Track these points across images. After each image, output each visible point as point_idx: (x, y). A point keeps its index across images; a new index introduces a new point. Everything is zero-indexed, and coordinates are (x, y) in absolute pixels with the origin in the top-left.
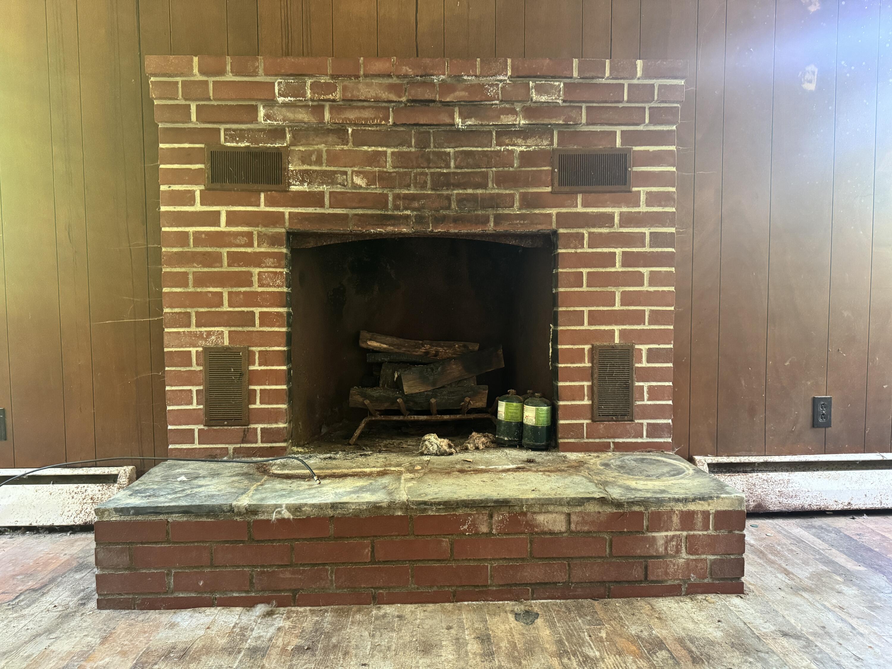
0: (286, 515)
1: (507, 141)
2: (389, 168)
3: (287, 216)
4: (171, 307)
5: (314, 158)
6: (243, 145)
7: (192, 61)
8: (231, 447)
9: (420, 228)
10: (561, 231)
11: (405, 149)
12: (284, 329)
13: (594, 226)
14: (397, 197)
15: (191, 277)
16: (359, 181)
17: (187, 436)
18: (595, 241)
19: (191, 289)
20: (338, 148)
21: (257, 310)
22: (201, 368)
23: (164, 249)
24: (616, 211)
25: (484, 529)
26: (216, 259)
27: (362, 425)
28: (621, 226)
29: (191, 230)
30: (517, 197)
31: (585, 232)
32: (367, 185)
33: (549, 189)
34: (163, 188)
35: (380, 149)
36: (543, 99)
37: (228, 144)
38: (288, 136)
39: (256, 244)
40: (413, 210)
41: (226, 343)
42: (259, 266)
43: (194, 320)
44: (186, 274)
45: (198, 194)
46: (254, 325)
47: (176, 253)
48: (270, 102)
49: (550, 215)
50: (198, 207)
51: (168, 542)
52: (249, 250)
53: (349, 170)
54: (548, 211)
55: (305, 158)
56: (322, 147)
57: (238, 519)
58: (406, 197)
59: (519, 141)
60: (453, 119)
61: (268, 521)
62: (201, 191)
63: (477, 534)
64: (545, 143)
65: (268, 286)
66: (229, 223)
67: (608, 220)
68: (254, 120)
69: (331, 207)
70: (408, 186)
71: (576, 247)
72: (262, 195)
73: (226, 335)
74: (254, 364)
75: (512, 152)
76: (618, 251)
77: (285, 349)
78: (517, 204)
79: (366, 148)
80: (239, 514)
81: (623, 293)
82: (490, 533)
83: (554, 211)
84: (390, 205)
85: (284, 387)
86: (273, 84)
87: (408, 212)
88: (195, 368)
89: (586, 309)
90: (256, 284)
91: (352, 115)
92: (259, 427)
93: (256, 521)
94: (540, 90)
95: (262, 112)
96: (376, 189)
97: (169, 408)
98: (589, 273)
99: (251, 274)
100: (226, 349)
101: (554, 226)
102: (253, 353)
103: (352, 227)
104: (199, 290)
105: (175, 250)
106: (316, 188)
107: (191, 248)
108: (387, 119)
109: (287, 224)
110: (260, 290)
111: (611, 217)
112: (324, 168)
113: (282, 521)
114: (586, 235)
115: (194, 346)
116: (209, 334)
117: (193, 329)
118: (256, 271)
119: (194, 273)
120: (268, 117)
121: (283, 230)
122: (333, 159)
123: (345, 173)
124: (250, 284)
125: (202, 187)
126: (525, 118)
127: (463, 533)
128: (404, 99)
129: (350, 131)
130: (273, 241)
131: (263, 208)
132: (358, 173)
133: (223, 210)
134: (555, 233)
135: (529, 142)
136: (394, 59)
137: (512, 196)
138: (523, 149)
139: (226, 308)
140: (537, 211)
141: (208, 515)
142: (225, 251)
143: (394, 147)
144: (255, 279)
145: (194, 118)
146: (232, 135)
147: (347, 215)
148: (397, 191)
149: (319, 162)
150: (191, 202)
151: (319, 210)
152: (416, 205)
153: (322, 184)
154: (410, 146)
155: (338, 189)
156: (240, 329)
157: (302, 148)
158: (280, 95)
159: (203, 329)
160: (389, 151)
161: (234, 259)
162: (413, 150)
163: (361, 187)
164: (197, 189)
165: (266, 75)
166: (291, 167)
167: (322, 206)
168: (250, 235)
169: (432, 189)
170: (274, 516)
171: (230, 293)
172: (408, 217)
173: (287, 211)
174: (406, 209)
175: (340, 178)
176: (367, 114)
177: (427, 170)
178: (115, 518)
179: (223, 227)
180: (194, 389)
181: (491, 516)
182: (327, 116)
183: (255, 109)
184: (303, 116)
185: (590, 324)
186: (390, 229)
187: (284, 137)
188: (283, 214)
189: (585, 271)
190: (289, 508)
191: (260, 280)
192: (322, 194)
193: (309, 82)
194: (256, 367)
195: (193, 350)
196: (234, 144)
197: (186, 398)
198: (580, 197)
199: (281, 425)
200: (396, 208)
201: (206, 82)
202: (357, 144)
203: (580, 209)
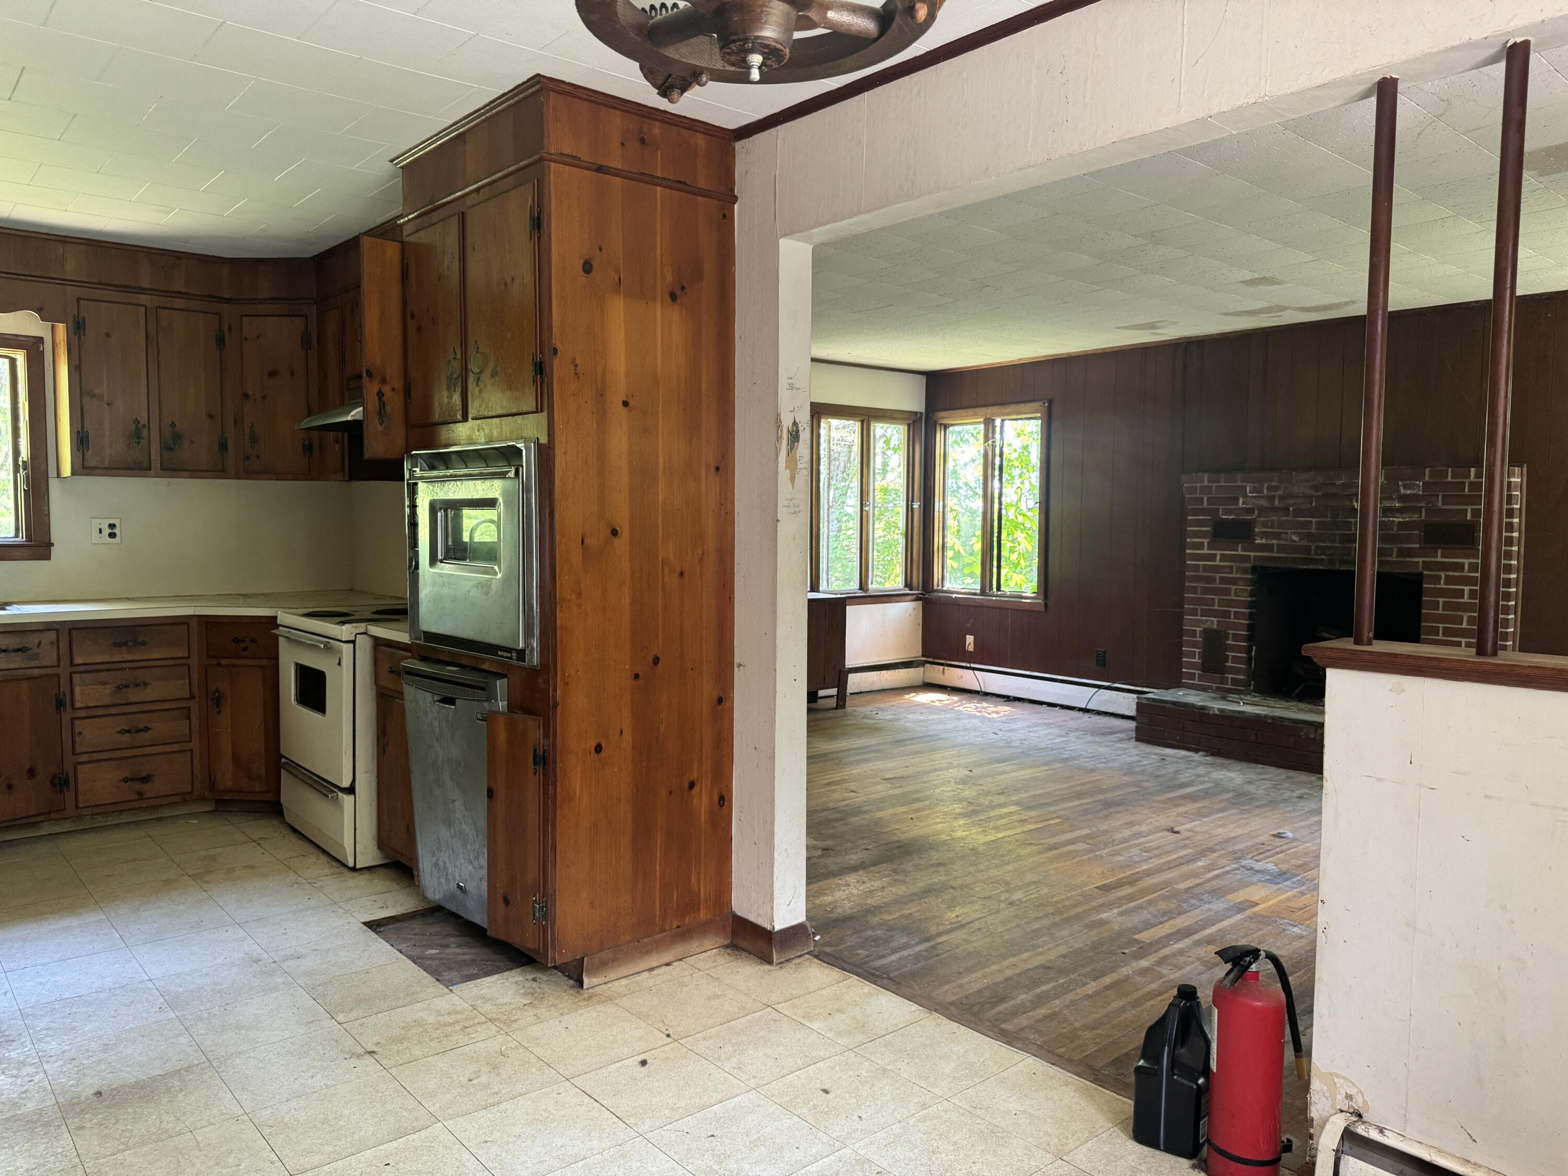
0: (1217, 712)
1: (1389, 515)
2: (1313, 530)
3: (1252, 557)
4: (1189, 604)
5: (1270, 524)
6: (1231, 517)
7: (1204, 477)
8: (1215, 685)
9: (1331, 567)
10: (1425, 573)
11: (1324, 519)
12: (1246, 622)
13: (1449, 571)
14: (1317, 547)
15: (1199, 589)
16: (1295, 538)
17: (1192, 676)
18: (1449, 580)
19: (1199, 596)
20: (1284, 518)
21: (1233, 610)
22: (1201, 640)
23: (1187, 573)
24: (1466, 562)
25: (1312, 736)
26: (1212, 580)
27: (1301, 687)
28: (1469, 572)
29: (1201, 563)
30: (1395, 550)
31: (1443, 575)
32: (1300, 540)
33: (1417, 546)
34: (1188, 540)
35: (1309, 519)
36: (1408, 492)
37: (1224, 517)
38: (1256, 512)
39: (1234, 572)
40: (1326, 555)
41: (1215, 626)
42: (1235, 585)
43: (1199, 613)
44: (1197, 587)
45: (1206, 544)
46: (1230, 618)
47: (1193, 576)
48: (1245, 496)
49: (1417, 562)
50: (1206, 551)
51: (1166, 716)
52: (1230, 575)
53: (1289, 531)
54: (1416, 560)
55: (1265, 525)
56: (1275, 518)
57: (1196, 711)
58: (1323, 548)
59: (1398, 515)
60: (1352, 502)
61: (1208, 714)
62: (1208, 543)
63: (1308, 738)
64: (1416, 516)
65: (1239, 596)
66: (1221, 560)
67: (1460, 567)
68: (1237, 503)
69: (1278, 552)
70: (1324, 541)
71: (1435, 584)
72: (1240, 546)
73: (1215, 622)
74: (1228, 640)
75: (1393, 521)
76: (1467, 588)
77: (1246, 633)
78: (1395, 554)
79: (1300, 519)
80: (1196, 708)
81: (1469, 617)
82: (1314, 739)
83: (1420, 560)
84: (1313, 552)
85: (1244, 655)
86: (1246, 487)
87: (1323, 557)
88: (1198, 639)
89: (1441, 626)
90: (1233, 595)
91: (1291, 501)
92: (1230, 676)
93: (1204, 713)
94: (1405, 487)
95: (1241, 501)
96: (1305, 543)
97: (1184, 659)
98: (1444, 602)
99: (1230, 589)
100: (1214, 630)
101: (1420, 569)
102: (1229, 633)
103: (1290, 565)
104: (1203, 596)
105: (1192, 574)
106: (1270, 542)
107: (1201, 573)
108: (1311, 503)
109: (1252, 561)
110: (1235, 598)
111: (1463, 565)
112: (1275, 530)
113: (1215, 715)
114: (1443, 576)
115: (1199, 627)
116: (1207, 621)
117: (1199, 618)
118: (1233, 587)
119: (1202, 587)
120: (1244, 503)
121: (1249, 565)
122: (1281, 525)
123: (1286, 533)
124: (1230, 595)
125: (1208, 540)
126: (1398, 503)
127: (1301, 736)
128: (1320, 493)
129: (1291, 509)
130: (1244, 571)
131: (1240, 552)
132: (1294, 533)
133: (1219, 553)
134: (1421, 574)
135: (1405, 516)
136: (1312, 473)
137: (1392, 550)
138: (1400, 520)
139: (1216, 607)
140: (1408, 559)
141: (1183, 707)
142: (1218, 576)
143: (1318, 518)
144: (1233, 592)
145: (1205, 504)
146: (1225, 513)
147: (1285, 558)
148: (1317, 544)
149: (1272, 527)
150: (1202, 548)
151: (1271, 554)
152: (1328, 552)
153: (1273, 539)
154: (1327, 517)
155: (1282, 542)
156: (1223, 620)
157: (1263, 519)
158: (1250, 493)
159: (1203, 618)
160: (1314, 520)
161: (1223, 580)
162: (1328, 519)
163: (1295, 541)
164: (1206, 541)
165: (1242, 482)
166: (1256, 530)
167: (1272, 552)
168: (1231, 567)
169: (1340, 543)
170: (1211, 712)
171: (1219, 599)
172: (1323, 560)
173: (1252, 554)
174: (1322, 555)
175: (1284, 536)
176: (1299, 501)
177: (1337, 532)
178: (1145, 702)
179: (1217, 563)
180: (1197, 650)
181: (1316, 730)
182: (1277, 502)
183: (1237, 499)
184: (1264, 503)
185: (1444, 635)
186: (1311, 567)
187: (1254, 512)
188: (1250, 556)
189: (1441, 600)
190: (1219, 709)
191: (1235, 592)
192: (1273, 544)
193: (1266, 485)
194: (1229, 642)
195: (1198, 629)
196: (1226, 517)
197: (1193, 655)
198: (1439, 552)
199: (1242, 677)
200: (1316, 554)
201: (1211, 486)
202: (1295, 516)
203: (1439, 559)
